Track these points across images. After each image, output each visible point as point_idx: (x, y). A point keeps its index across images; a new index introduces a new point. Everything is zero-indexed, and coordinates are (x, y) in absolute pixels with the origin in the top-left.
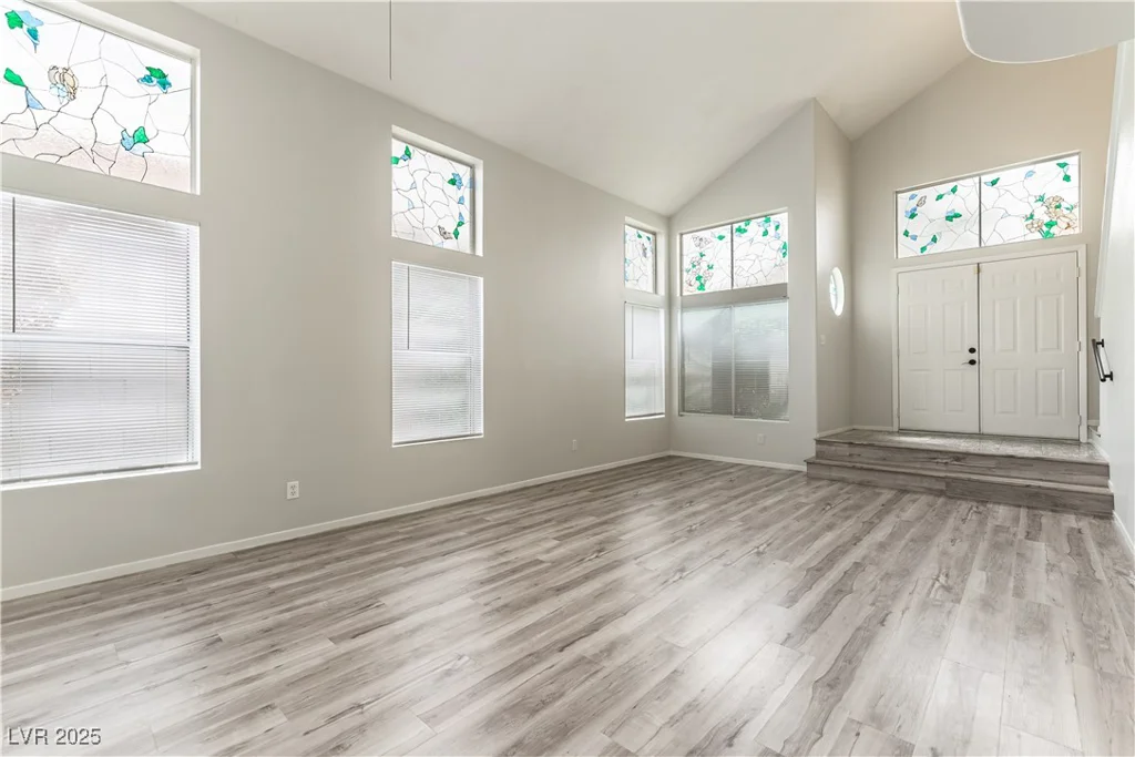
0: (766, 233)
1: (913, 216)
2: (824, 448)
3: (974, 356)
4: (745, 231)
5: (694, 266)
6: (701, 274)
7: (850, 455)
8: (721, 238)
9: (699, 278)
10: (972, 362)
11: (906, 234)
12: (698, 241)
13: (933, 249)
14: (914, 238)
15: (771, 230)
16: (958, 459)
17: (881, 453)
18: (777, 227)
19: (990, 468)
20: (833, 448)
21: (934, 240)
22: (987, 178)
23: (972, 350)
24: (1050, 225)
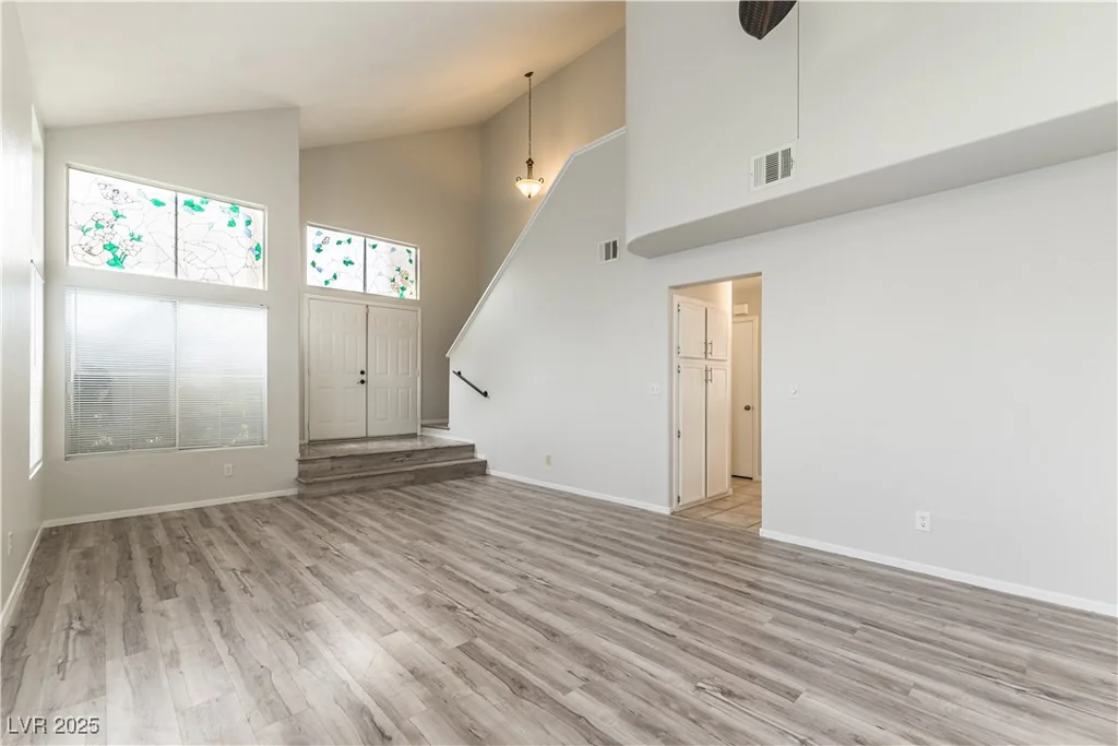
0: (232, 224)
1: (319, 250)
2: (306, 466)
3: (363, 377)
4: (200, 209)
5: (98, 226)
6: (115, 242)
7: (332, 469)
8: (158, 203)
9: (110, 247)
10: (362, 382)
11: (313, 264)
12: (111, 194)
13: (333, 285)
14: (320, 270)
15: (241, 222)
16: (408, 456)
17: (358, 462)
18: (249, 223)
19: (425, 459)
20: (316, 465)
21: (335, 277)
22: (373, 242)
23: (362, 373)
24: (403, 289)
